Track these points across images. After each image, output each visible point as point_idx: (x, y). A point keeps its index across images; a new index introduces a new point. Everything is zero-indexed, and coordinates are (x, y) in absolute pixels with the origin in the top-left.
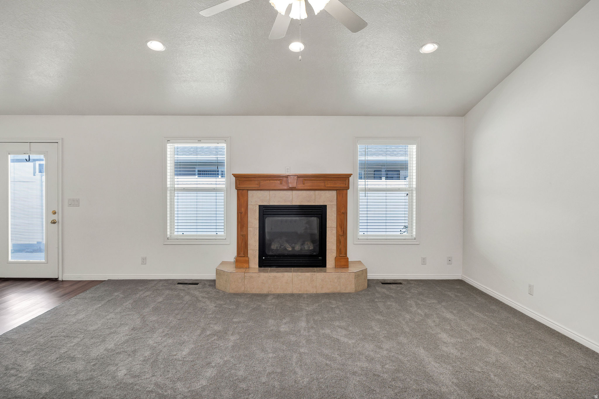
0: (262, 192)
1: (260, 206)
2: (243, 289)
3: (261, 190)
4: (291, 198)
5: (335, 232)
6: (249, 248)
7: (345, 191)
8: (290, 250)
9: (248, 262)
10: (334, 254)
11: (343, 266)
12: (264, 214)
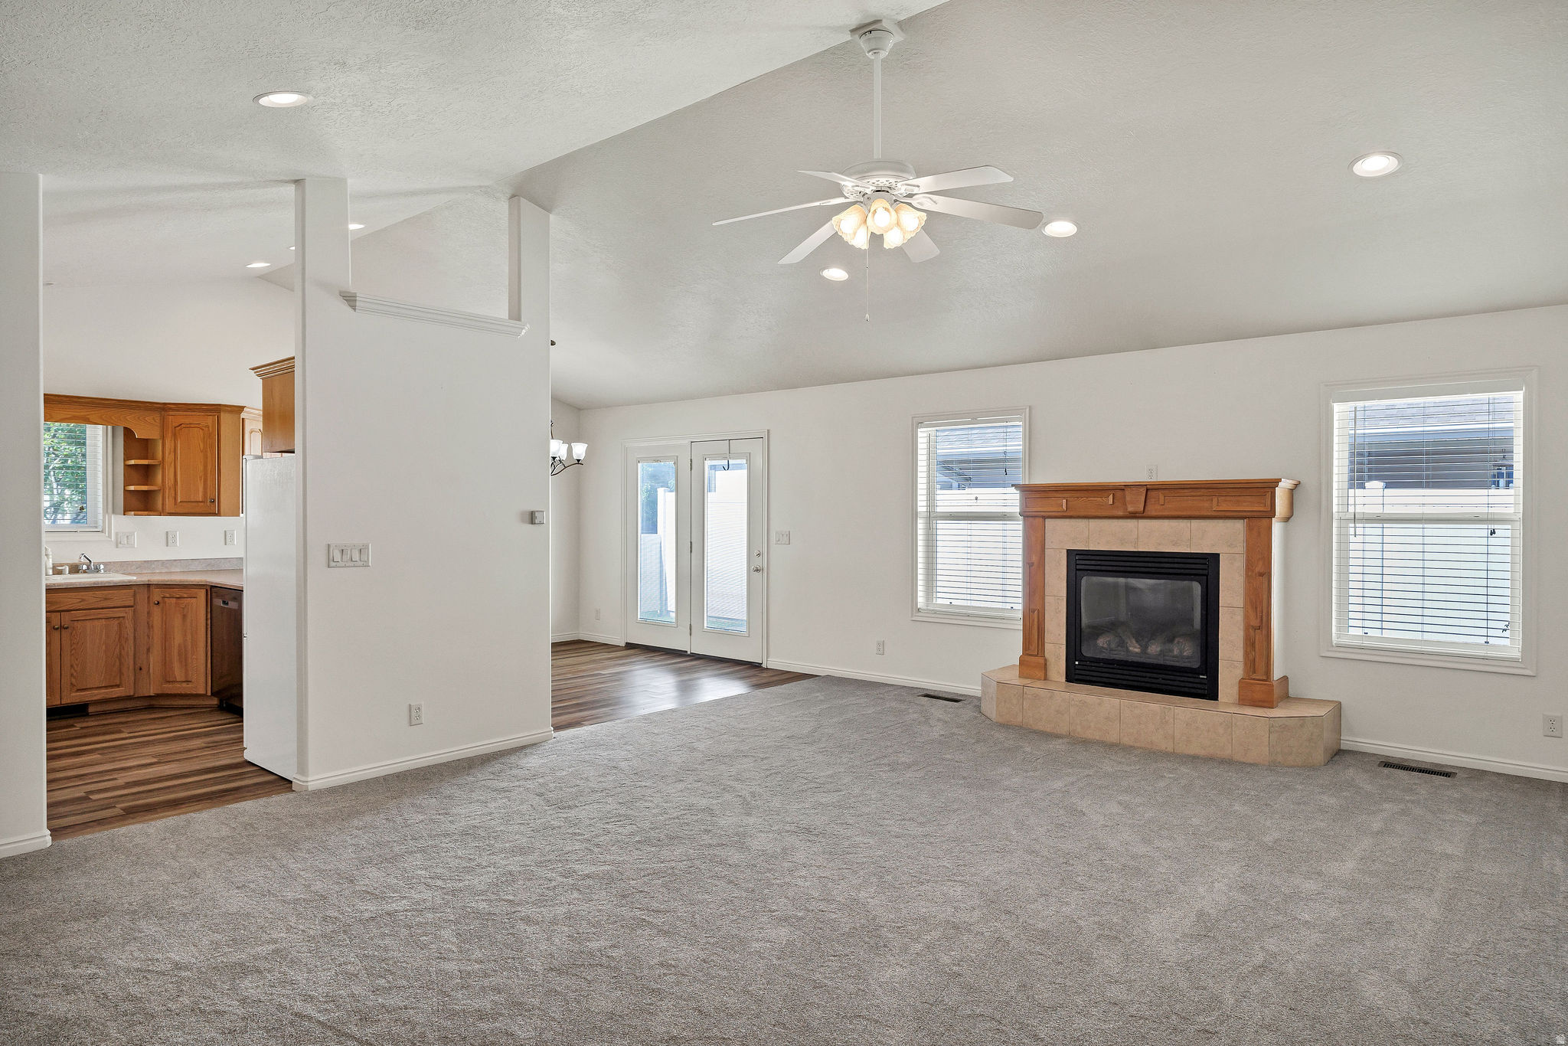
0: (1073, 522)
1: (1068, 551)
2: (1020, 719)
3: (1071, 517)
4: (1136, 536)
5: (1239, 617)
6: (1048, 638)
7: (1265, 521)
8: (1137, 653)
9: (1045, 667)
10: (1239, 672)
11: (1259, 701)
12: (1077, 570)
